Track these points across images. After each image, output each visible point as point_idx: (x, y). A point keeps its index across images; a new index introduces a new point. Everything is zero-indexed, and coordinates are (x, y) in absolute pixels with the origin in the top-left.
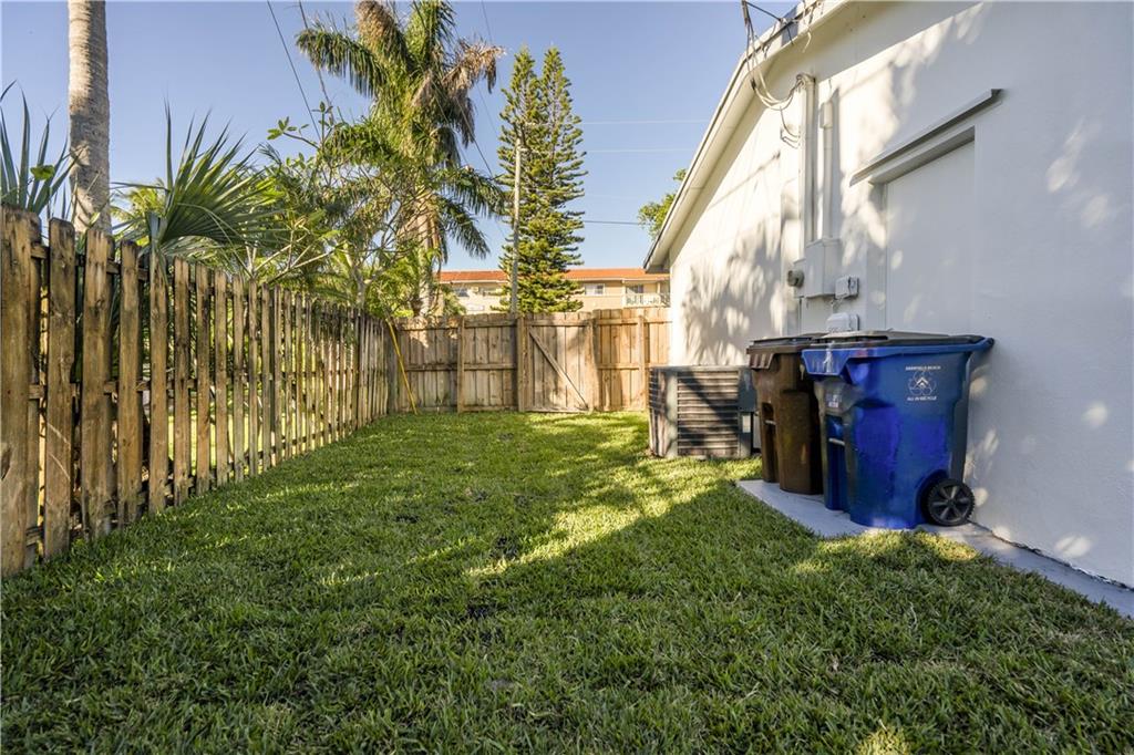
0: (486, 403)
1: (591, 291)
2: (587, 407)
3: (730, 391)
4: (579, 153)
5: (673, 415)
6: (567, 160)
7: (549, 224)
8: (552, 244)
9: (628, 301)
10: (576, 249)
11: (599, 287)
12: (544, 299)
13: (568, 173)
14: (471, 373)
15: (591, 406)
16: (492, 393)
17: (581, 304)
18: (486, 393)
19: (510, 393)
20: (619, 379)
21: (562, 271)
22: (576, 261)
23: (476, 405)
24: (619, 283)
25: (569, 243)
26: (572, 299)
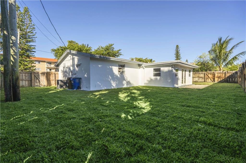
0: (25, 86)
1: (37, 63)
2: (45, 86)
3: (65, 81)
4: (34, 33)
5: (60, 84)
6: (31, 33)
7: (26, 47)
8: (26, 51)
9: (47, 66)
10: (34, 54)
11: (39, 62)
12: (24, 64)
13: (31, 36)
14: (22, 81)
15: (46, 86)
16: (26, 84)
17: (35, 66)
18: (25, 84)
19: (30, 84)
20: (50, 82)
21: (29, 58)
22: (34, 56)
23: (23, 86)
24: (45, 62)
25: (31, 52)
26: (33, 65)
